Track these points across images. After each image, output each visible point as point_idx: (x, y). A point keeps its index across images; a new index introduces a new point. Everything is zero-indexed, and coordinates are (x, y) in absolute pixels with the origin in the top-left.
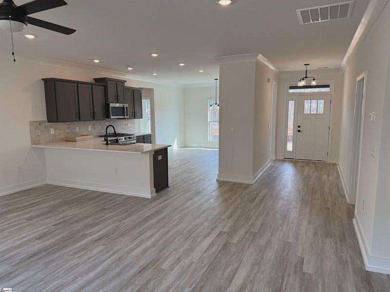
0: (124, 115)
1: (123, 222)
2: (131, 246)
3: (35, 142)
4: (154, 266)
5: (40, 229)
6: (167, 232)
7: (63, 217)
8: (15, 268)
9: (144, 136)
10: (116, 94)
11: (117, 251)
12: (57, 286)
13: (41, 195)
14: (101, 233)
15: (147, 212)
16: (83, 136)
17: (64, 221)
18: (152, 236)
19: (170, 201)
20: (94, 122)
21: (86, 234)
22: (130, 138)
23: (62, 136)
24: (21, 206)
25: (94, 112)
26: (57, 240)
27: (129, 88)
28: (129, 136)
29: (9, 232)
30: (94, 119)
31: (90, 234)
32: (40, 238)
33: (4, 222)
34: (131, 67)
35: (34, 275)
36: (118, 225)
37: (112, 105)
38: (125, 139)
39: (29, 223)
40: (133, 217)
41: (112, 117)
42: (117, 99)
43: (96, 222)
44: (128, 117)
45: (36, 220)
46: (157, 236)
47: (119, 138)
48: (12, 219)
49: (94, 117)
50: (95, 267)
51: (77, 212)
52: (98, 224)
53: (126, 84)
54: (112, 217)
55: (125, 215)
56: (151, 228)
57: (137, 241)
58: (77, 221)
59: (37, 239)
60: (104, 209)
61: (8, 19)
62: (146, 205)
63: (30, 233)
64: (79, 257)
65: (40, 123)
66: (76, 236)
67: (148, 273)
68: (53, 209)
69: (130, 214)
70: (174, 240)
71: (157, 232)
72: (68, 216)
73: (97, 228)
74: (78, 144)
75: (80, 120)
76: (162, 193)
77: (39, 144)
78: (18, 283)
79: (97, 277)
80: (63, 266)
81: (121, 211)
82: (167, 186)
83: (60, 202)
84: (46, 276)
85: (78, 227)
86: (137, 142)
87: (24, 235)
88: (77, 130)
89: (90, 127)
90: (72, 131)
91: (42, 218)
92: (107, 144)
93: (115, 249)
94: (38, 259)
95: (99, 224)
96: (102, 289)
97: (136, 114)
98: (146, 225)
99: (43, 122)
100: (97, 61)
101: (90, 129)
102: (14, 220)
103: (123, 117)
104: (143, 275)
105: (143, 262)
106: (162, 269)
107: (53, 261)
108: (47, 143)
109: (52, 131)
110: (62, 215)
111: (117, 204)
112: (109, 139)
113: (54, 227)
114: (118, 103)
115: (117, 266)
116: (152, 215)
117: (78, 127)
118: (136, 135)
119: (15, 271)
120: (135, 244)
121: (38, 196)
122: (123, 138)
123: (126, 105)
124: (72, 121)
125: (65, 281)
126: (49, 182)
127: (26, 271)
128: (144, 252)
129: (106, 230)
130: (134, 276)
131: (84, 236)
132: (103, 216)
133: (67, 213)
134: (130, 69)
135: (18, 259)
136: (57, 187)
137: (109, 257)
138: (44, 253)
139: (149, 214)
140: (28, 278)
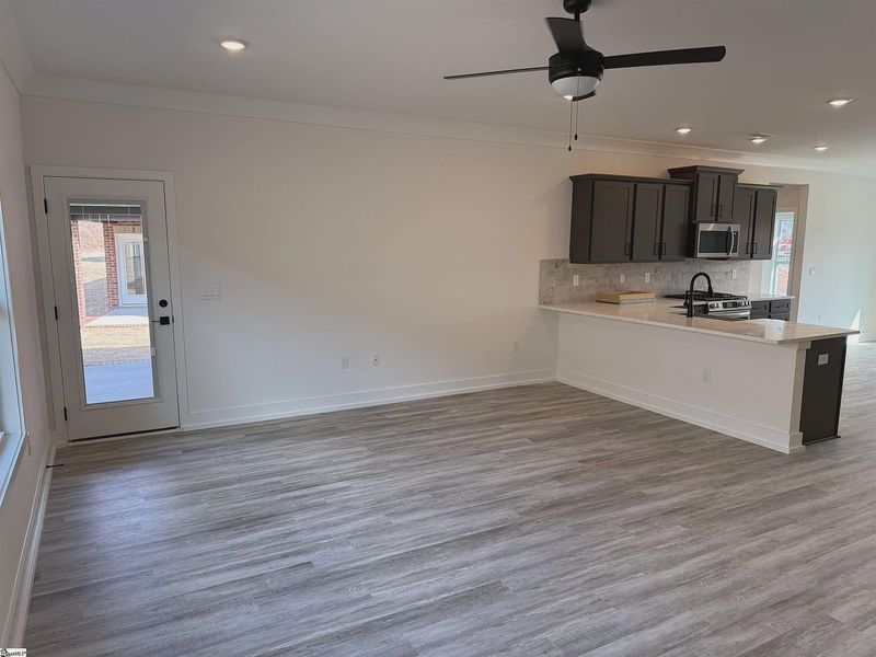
0: (727, 252)
1: (724, 489)
2: (747, 546)
3: (545, 300)
4: (809, 604)
5: (555, 462)
6: (843, 542)
7: (596, 451)
8: (526, 518)
9: (770, 303)
10: (715, 203)
11: (717, 547)
12: (601, 573)
13: (548, 400)
14: (675, 500)
15: (781, 483)
16: (631, 293)
17: (598, 459)
18: (801, 538)
19: (844, 470)
20: (658, 264)
21: (644, 495)
22: (735, 305)
23: (593, 292)
24: (518, 413)
25: (661, 244)
26: (590, 491)
27: (748, 188)
28: (733, 302)
29: (506, 454)
30: (660, 258)
31: (655, 497)
32: (559, 478)
33: (495, 435)
34: (762, 136)
35: (558, 539)
36: (713, 494)
37: (703, 227)
38: (725, 305)
39: (535, 446)
40: (747, 486)
41: (699, 255)
42: (717, 213)
43: (663, 475)
44: (736, 255)
45: (548, 443)
46: (813, 542)
47: (710, 303)
48: (507, 432)
49: (660, 254)
50: (671, 563)
51: (620, 446)
52: (665, 481)
53: (742, 179)
54: (696, 474)
55: (727, 476)
56: (795, 521)
57: (762, 540)
58: (624, 465)
59: (555, 478)
60: (677, 454)
61: (574, 74)
62: (777, 467)
63: (541, 464)
64: (636, 534)
65: (557, 263)
66: (626, 493)
67: (796, 616)
68: (572, 432)
69: (735, 477)
70: (863, 564)
71: (811, 534)
72: (604, 450)
73: (665, 489)
74: (623, 309)
75: (631, 259)
76: (820, 447)
77: (551, 303)
78: (537, 546)
79: (678, 583)
80: (607, 541)
81: (718, 466)
82: (834, 434)
83: (586, 420)
84: (579, 550)
85: (625, 475)
86: (753, 316)
87: (530, 465)
88: (622, 280)
89: (648, 274)
90: (611, 281)
91: (556, 442)
92: (690, 315)
93: (711, 542)
94: (561, 516)
95: (671, 482)
96: (691, 609)
97: (757, 249)
98: (782, 511)
99: (563, 261)
100: (684, 131)
101: (647, 280)
102: (509, 436)
103: (723, 255)
104: (782, 615)
105: (780, 587)
106: (831, 619)
107: (589, 526)
108: (565, 303)
109: (576, 281)
110: (591, 446)
111: (706, 450)
112: (694, 304)
113: (580, 464)
114: (716, 221)
115: (720, 576)
116: (796, 493)
117: (623, 276)
118: (751, 299)
119: (526, 523)
120: (757, 543)
121: (543, 401)
122: (720, 303)
123: (735, 228)
124: (615, 262)
125: (616, 569)
126: (561, 378)
127: (542, 529)
128: (782, 568)
129: (685, 497)
130: (762, 608)
131: (641, 498)
132: (677, 468)
133: (601, 444)
134: (758, 141)
135: (528, 504)
136: (575, 390)
137: (699, 553)
138: (570, 508)
139: (786, 489)
140: (550, 543)
